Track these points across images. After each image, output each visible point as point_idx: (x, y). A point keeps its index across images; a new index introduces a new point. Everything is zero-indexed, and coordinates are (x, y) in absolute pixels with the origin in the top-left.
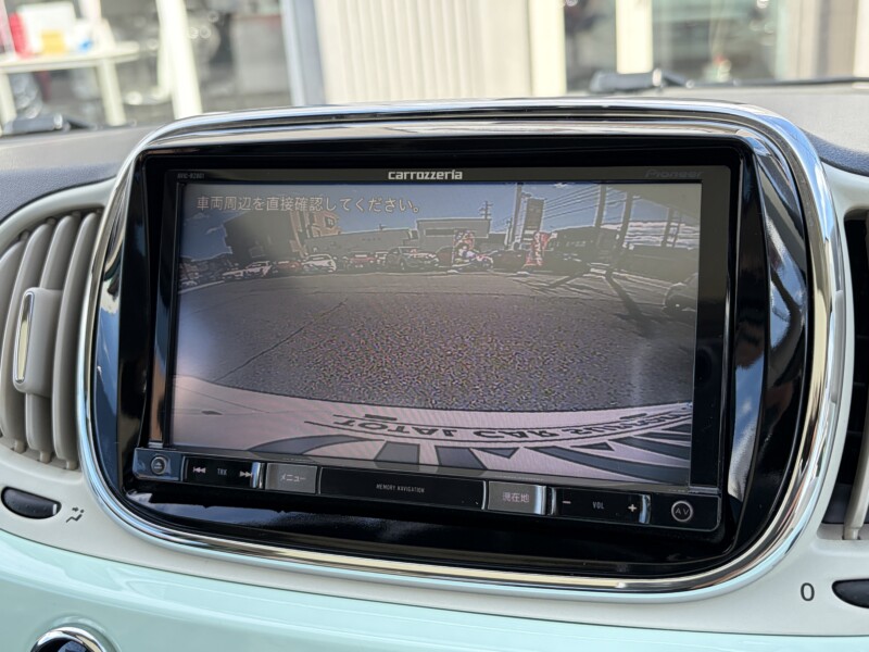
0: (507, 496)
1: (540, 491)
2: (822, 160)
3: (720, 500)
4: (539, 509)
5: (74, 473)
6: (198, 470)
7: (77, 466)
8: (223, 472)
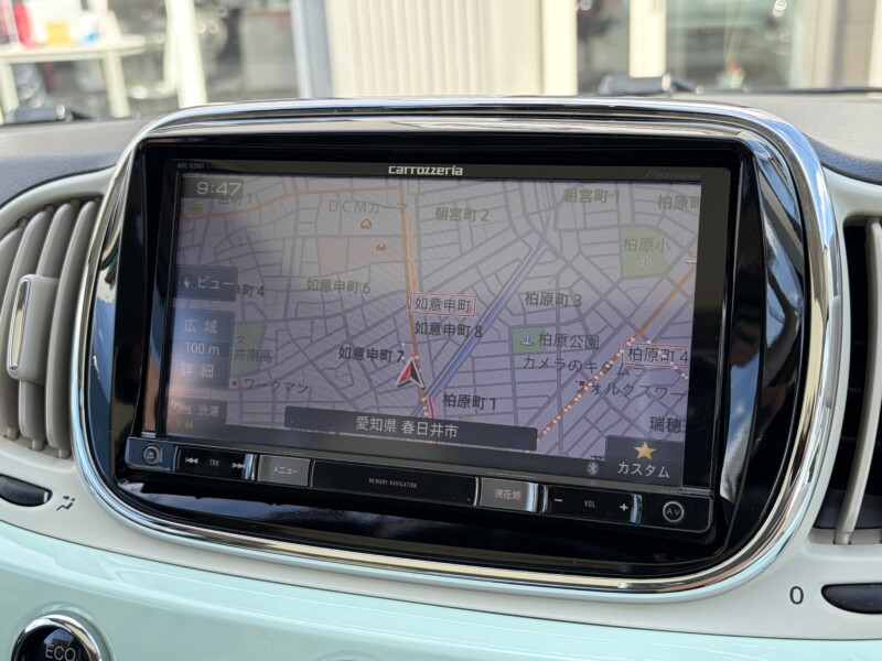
0: (499, 493)
1: (532, 489)
2: (823, 165)
3: (711, 501)
4: (531, 507)
5: (67, 462)
6: (191, 460)
7: (69, 454)
8: (215, 463)
